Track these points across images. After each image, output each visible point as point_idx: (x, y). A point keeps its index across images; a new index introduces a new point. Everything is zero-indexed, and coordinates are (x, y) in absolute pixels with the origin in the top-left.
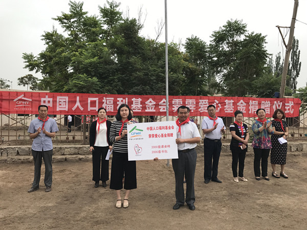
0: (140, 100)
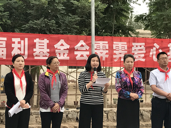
0: (46, 41)
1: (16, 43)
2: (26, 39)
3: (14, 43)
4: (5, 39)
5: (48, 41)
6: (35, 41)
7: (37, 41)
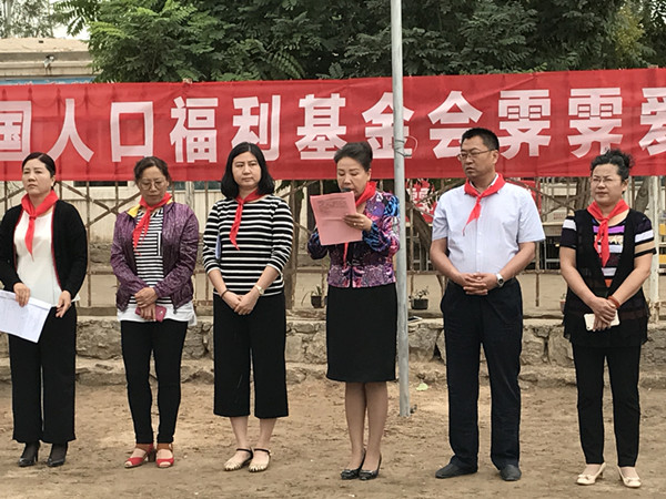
0: (337, 102)
1: (247, 111)
2: (276, 100)
3: (239, 112)
4: (214, 102)
5: (342, 102)
6: (303, 103)
7: (308, 102)
